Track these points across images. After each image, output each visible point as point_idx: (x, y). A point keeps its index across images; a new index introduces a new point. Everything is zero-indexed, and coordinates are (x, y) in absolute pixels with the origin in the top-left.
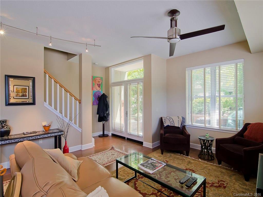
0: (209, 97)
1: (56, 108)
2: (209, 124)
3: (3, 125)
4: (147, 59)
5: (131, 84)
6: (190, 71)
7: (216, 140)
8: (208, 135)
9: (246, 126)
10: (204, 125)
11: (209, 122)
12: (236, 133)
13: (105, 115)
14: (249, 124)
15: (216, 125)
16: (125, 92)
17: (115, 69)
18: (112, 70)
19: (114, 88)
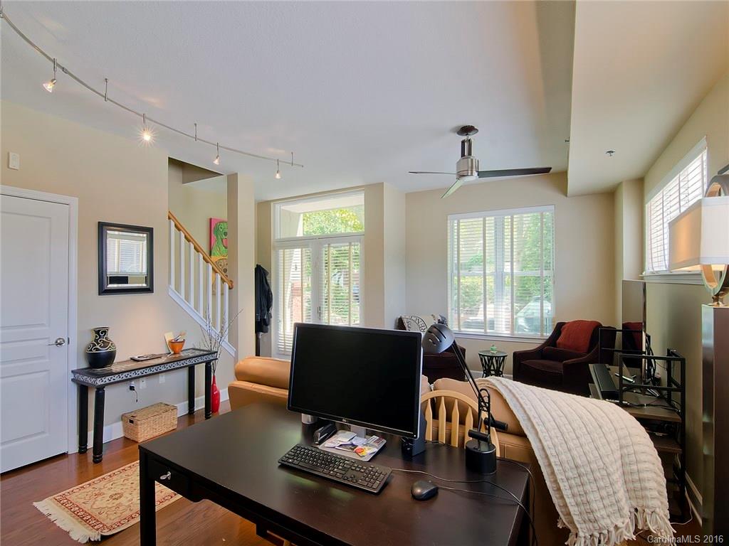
0: (491, 274)
1: (187, 298)
2: (492, 327)
3: (104, 340)
4: (374, 192)
5: (332, 245)
6: (456, 222)
7: (515, 354)
8: (494, 348)
9: (559, 327)
10: (483, 331)
11: (492, 324)
12: (542, 342)
13: (266, 317)
14: (564, 324)
15: (504, 329)
16: (316, 263)
17: (282, 208)
18: (279, 210)
19: (284, 252)
